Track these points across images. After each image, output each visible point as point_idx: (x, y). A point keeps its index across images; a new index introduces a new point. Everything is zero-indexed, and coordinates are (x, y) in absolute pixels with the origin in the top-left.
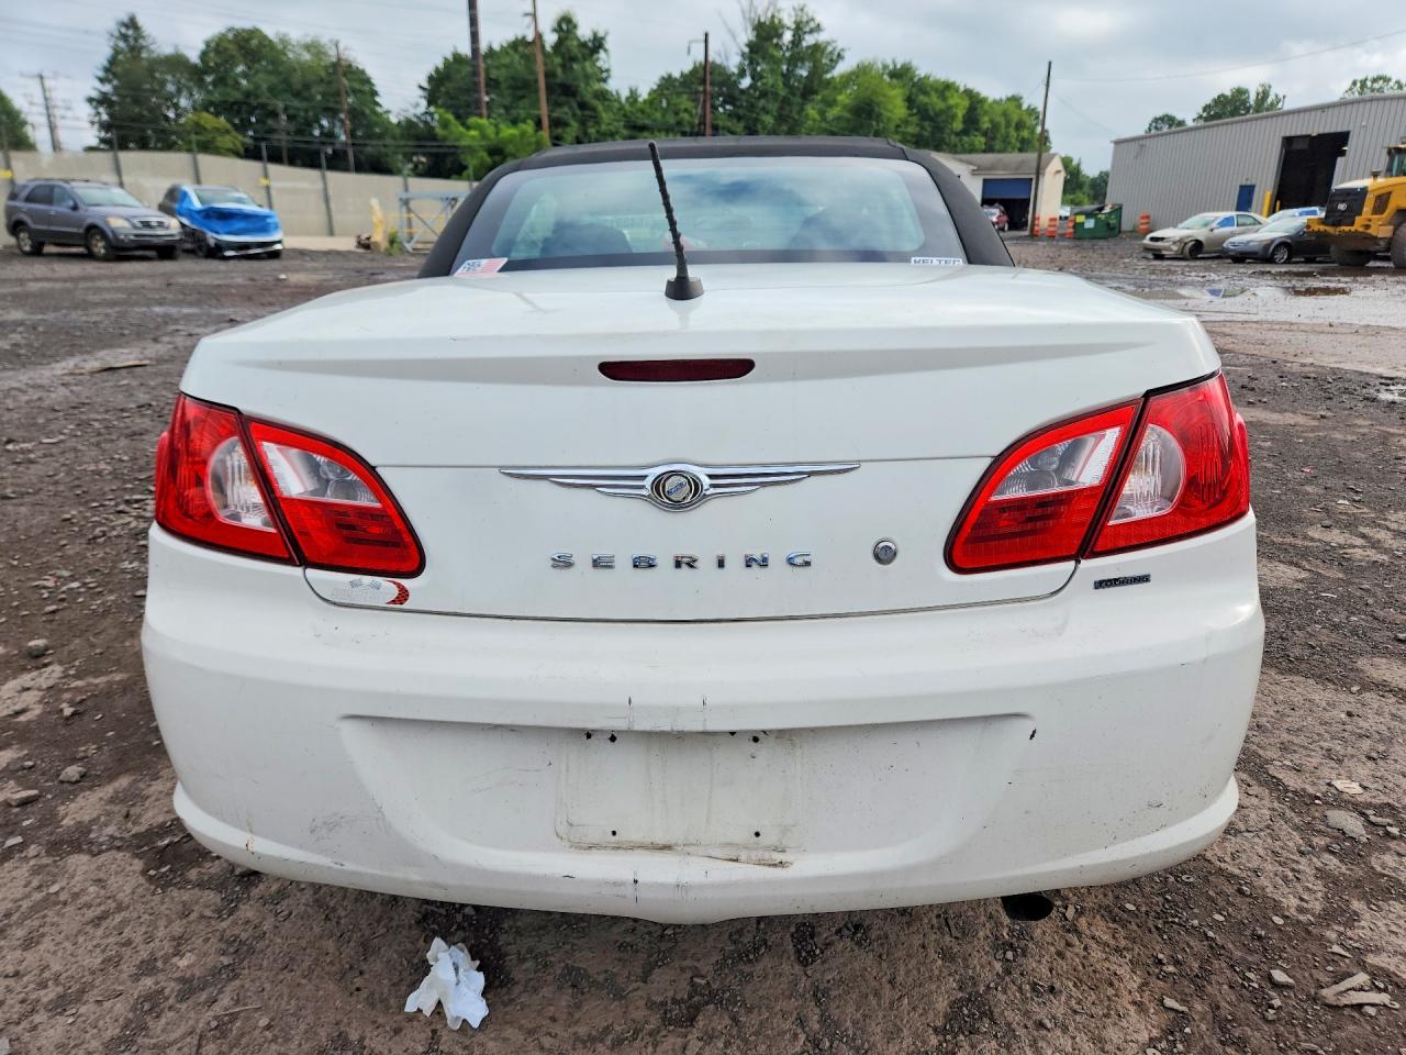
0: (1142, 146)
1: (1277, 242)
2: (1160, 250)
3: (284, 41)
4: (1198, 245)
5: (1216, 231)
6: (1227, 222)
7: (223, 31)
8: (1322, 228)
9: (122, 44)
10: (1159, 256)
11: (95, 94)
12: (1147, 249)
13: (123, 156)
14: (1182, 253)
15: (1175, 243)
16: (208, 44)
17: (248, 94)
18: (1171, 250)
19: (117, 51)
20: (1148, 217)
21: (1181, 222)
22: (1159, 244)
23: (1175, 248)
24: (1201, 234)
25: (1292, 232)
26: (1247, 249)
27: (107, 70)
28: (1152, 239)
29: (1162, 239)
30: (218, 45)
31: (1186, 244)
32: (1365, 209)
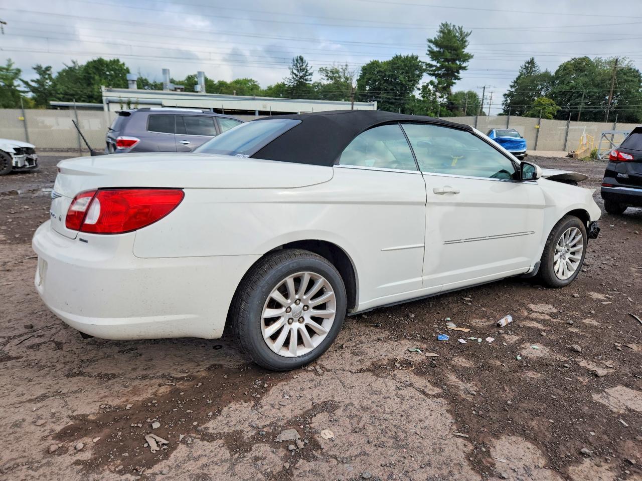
3: (599, 61)
7: (570, 60)
9: (524, 71)
11: (507, 92)
13: (511, 117)
16: (560, 67)
17: (572, 87)
19: (521, 74)
27: (515, 82)
30: (565, 67)
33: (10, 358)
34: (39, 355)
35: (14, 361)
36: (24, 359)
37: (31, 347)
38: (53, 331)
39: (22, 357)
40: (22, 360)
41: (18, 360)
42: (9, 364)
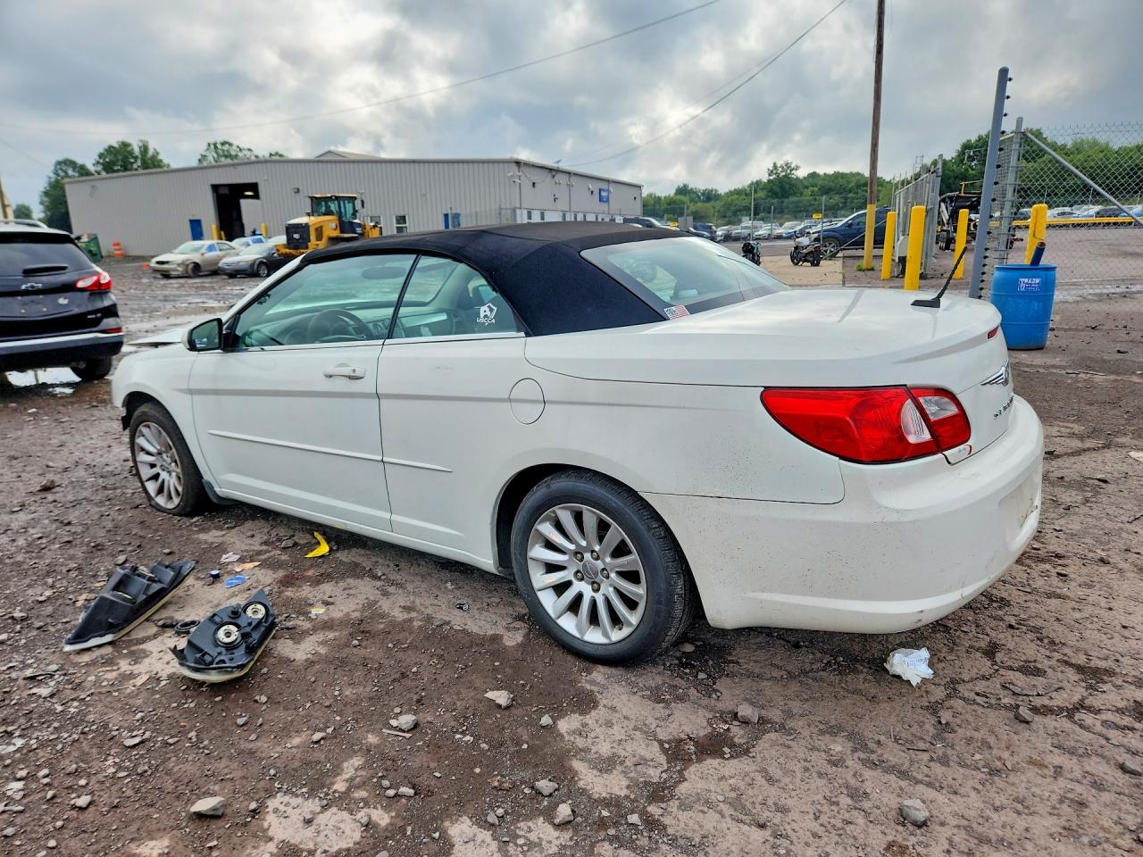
0: (93, 186)
1: (257, 262)
2: (168, 271)
4: (197, 266)
5: (206, 255)
6: (211, 248)
8: (288, 251)
10: (166, 275)
12: (156, 271)
14: (187, 272)
15: (179, 265)
18: (178, 271)
20: (118, 244)
21: (175, 248)
22: (166, 266)
23: (180, 269)
24: (196, 258)
25: (265, 254)
26: (237, 268)
28: (158, 263)
29: (167, 262)
31: (187, 265)
32: (311, 238)
33: (1080, 669)
34: (1030, 650)
35: (1073, 661)
36: (1057, 656)
37: (1038, 672)
38: (981, 686)
39: (1058, 661)
40: (1061, 657)
41: (1066, 658)
42: (1081, 659)
